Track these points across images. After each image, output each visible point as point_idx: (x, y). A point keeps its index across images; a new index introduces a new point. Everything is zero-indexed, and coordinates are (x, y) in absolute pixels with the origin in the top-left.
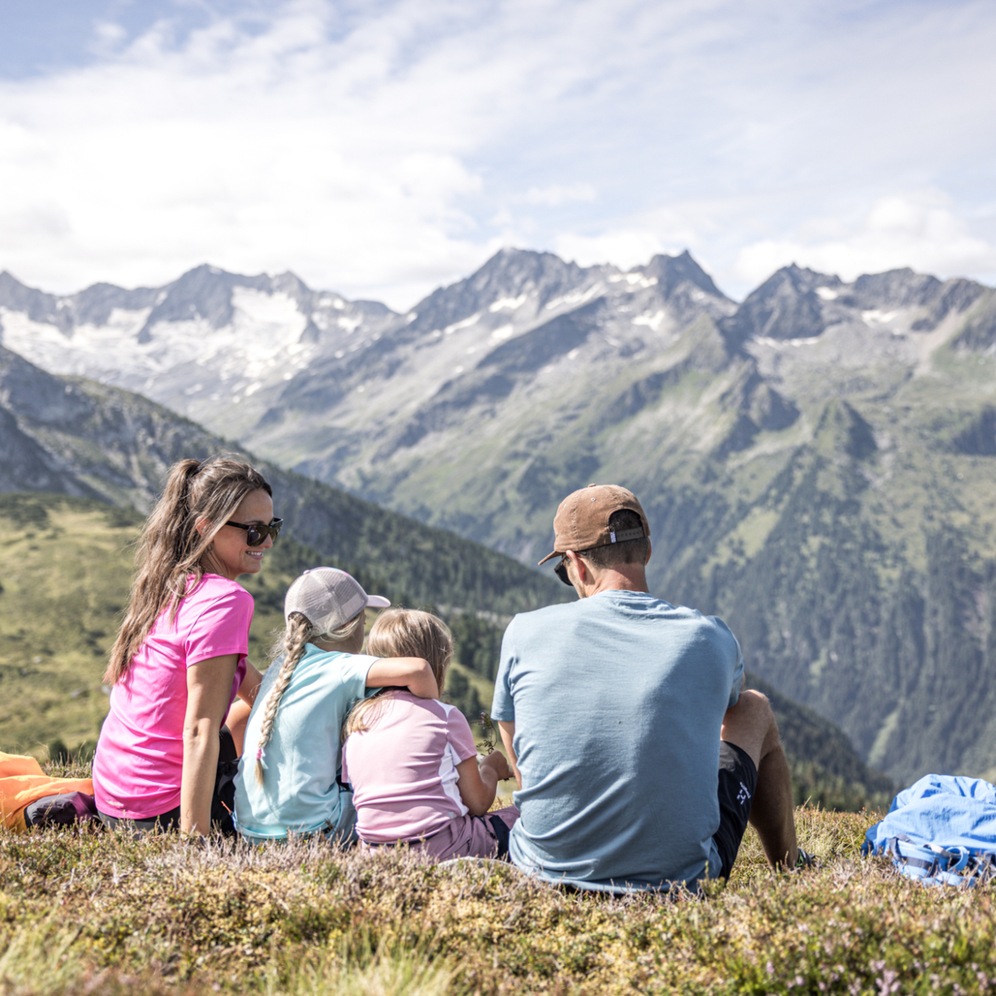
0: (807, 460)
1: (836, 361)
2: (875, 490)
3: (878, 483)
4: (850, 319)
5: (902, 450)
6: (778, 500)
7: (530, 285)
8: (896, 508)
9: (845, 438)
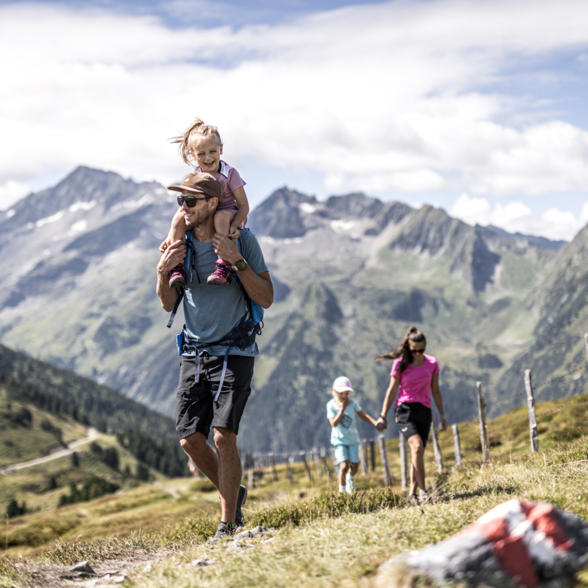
0: (297, 323)
1: (314, 255)
2: (344, 345)
3: (345, 339)
4: (323, 226)
5: (360, 317)
6: (277, 350)
7: (98, 193)
8: (357, 357)
9: (323, 309)
